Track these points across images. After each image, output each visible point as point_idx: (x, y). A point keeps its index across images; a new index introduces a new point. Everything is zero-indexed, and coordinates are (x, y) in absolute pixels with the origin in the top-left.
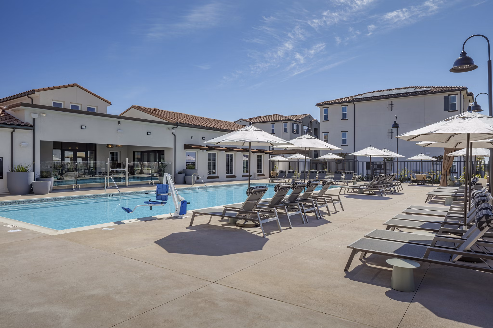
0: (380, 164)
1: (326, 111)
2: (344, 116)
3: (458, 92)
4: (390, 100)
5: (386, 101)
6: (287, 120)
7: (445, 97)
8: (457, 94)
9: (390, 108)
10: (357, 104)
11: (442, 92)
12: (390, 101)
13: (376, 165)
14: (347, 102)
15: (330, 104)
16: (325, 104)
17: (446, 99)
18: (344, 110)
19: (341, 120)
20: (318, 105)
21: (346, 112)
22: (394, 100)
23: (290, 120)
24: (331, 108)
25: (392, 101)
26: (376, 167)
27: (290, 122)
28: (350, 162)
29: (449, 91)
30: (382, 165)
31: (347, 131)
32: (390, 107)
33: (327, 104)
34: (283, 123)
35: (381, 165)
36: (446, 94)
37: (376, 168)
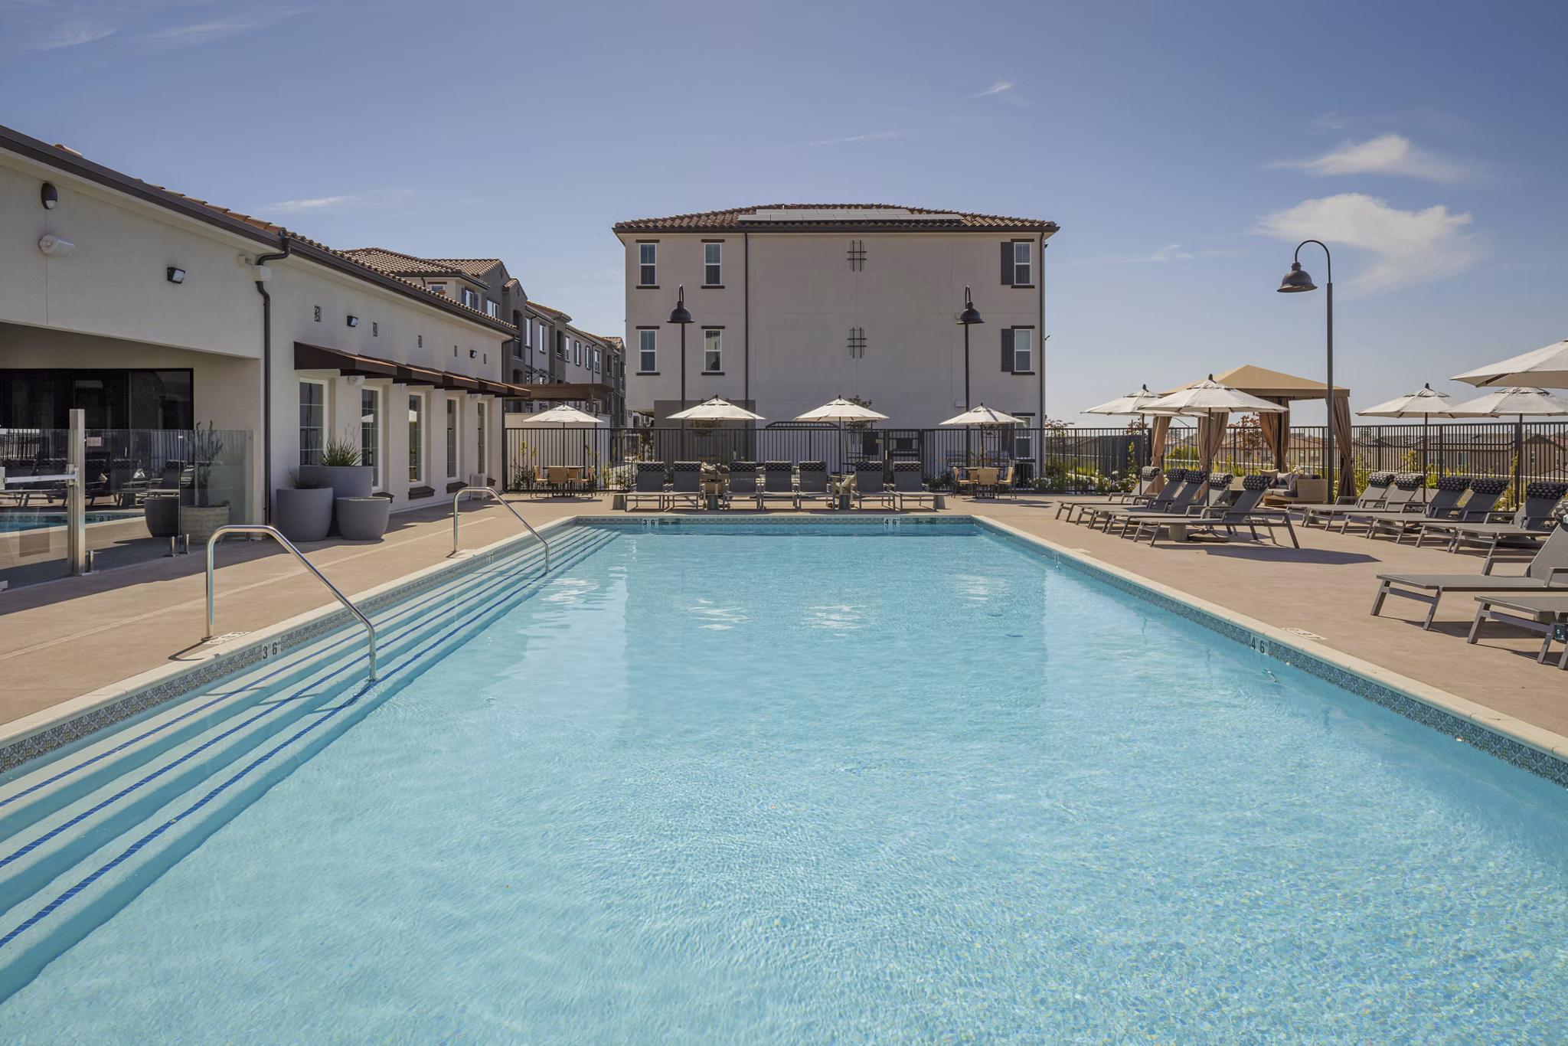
0: (906, 435)
1: (648, 254)
2: (713, 276)
3: (1036, 235)
4: (857, 237)
5: (844, 241)
6: (447, 274)
7: (1003, 244)
8: (1032, 240)
9: (857, 263)
10: (756, 240)
11: (998, 229)
12: (857, 240)
13: (895, 441)
14: (722, 229)
15: (664, 230)
16: (647, 230)
17: (1007, 250)
18: (713, 254)
19: (703, 287)
20: (620, 229)
21: (719, 262)
22: (869, 240)
23: (457, 274)
24: (666, 246)
25: (863, 240)
26: (895, 447)
27: (457, 281)
28: (810, 430)
29: (1015, 229)
30: (912, 439)
31: (723, 327)
32: (857, 258)
33: (656, 230)
34: (429, 283)
35: (910, 441)
36: (1007, 237)
37: (894, 450)
